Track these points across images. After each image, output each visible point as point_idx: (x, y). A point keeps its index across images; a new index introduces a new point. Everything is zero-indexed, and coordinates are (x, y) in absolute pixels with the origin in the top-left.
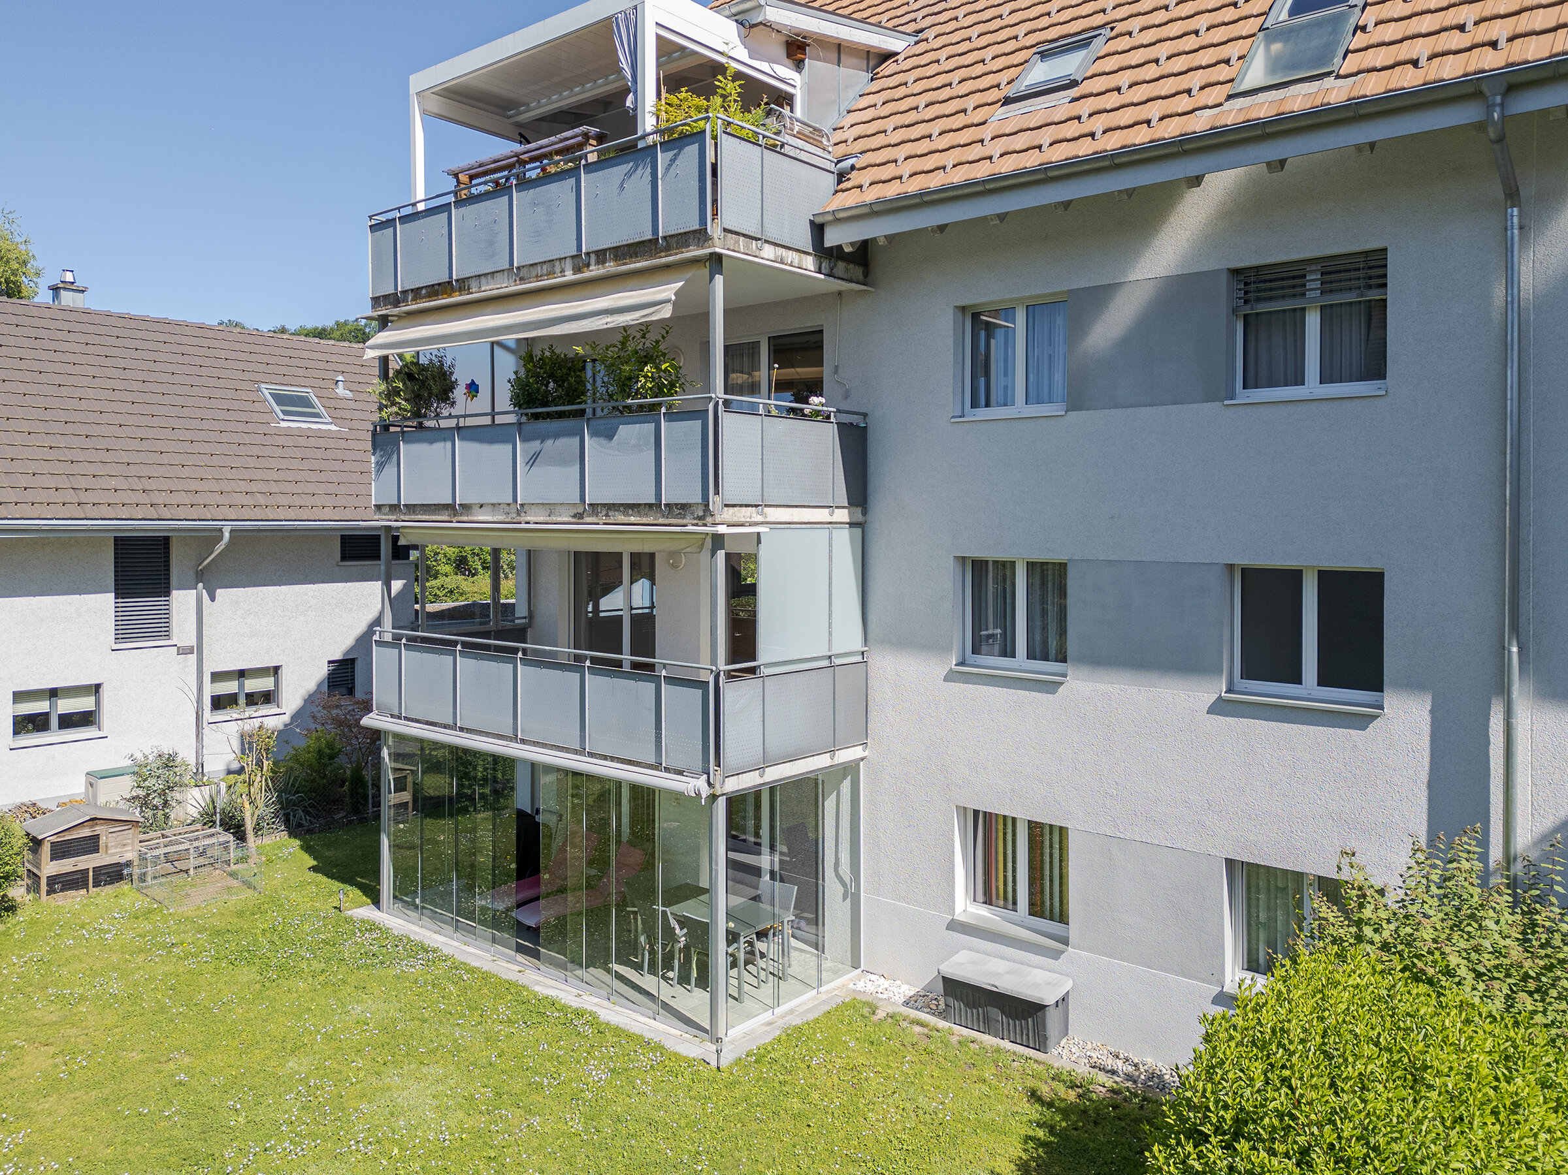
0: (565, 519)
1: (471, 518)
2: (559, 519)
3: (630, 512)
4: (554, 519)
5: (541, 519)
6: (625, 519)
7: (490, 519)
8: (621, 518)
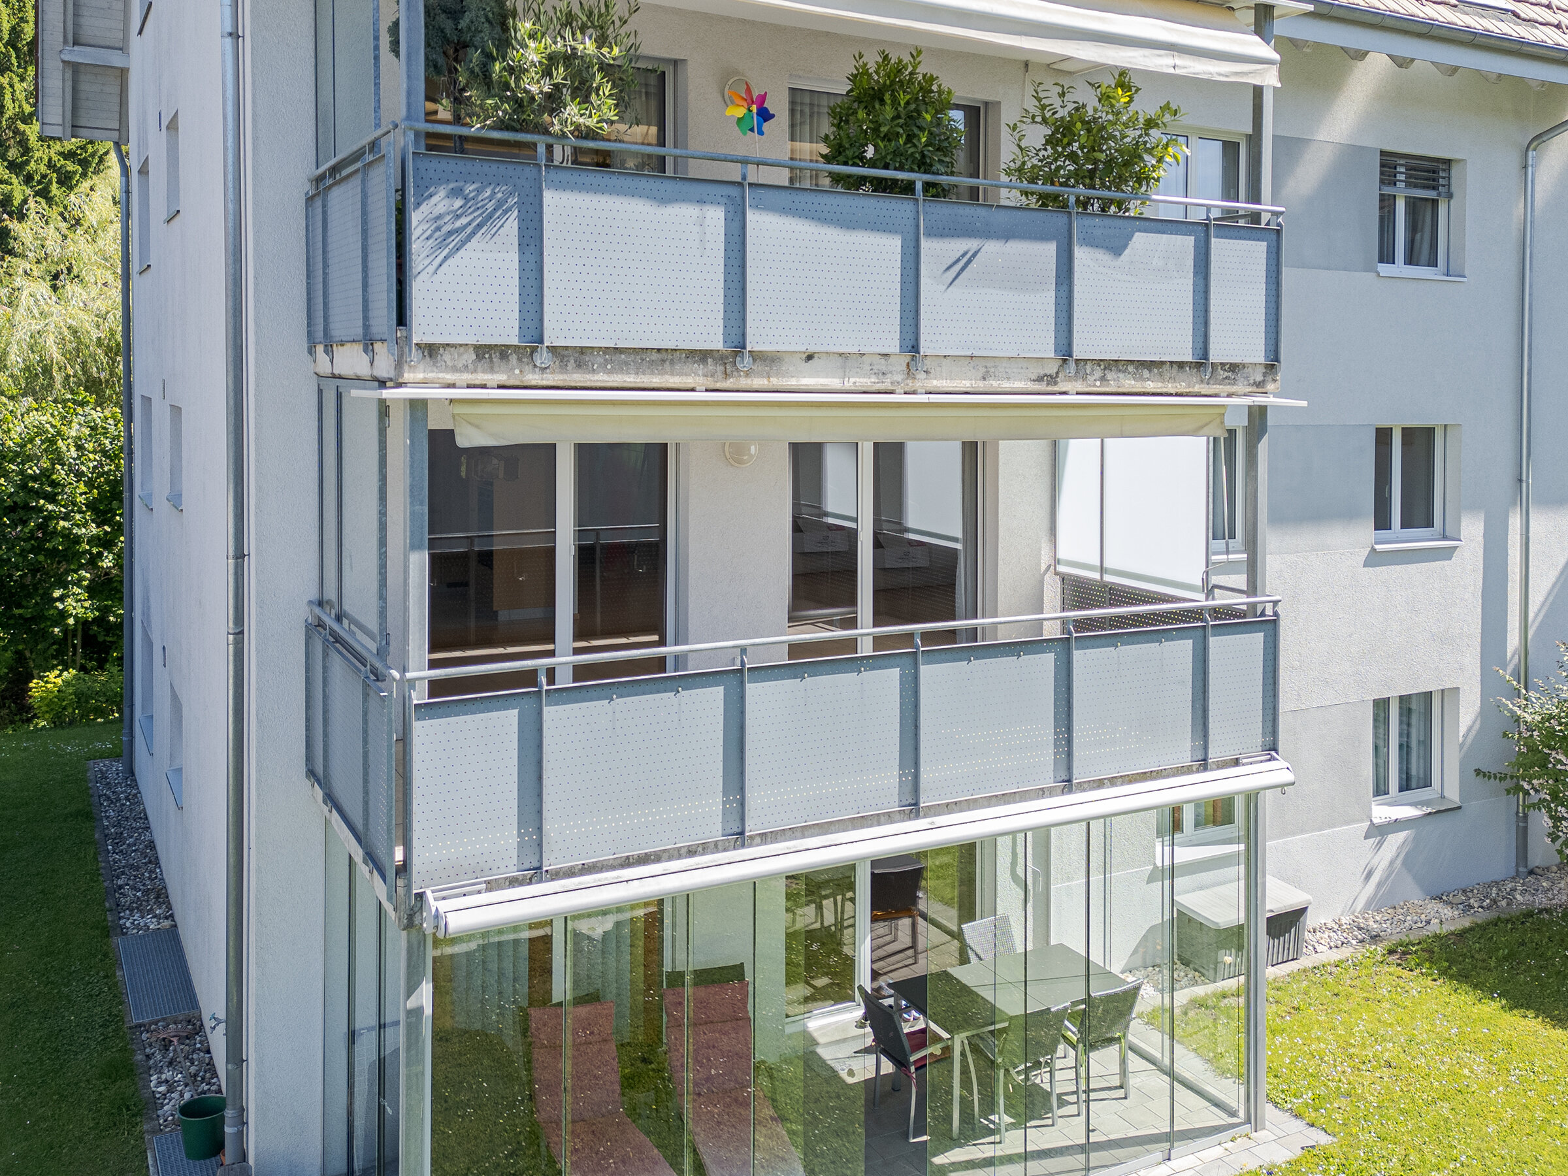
0: (1019, 385)
1: (775, 382)
2: (1006, 385)
3: (1146, 373)
4: (994, 384)
5: (966, 384)
6: (1137, 386)
7: (835, 383)
8: (1129, 384)
